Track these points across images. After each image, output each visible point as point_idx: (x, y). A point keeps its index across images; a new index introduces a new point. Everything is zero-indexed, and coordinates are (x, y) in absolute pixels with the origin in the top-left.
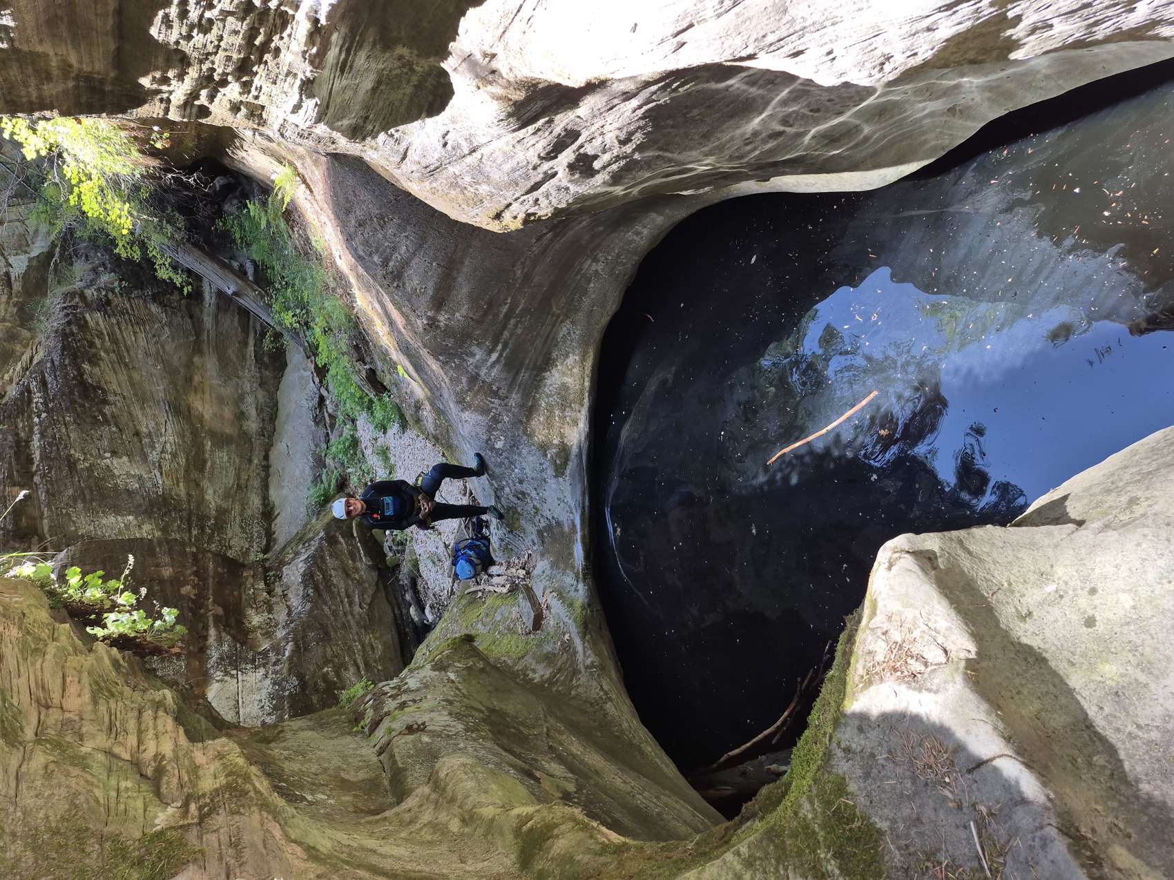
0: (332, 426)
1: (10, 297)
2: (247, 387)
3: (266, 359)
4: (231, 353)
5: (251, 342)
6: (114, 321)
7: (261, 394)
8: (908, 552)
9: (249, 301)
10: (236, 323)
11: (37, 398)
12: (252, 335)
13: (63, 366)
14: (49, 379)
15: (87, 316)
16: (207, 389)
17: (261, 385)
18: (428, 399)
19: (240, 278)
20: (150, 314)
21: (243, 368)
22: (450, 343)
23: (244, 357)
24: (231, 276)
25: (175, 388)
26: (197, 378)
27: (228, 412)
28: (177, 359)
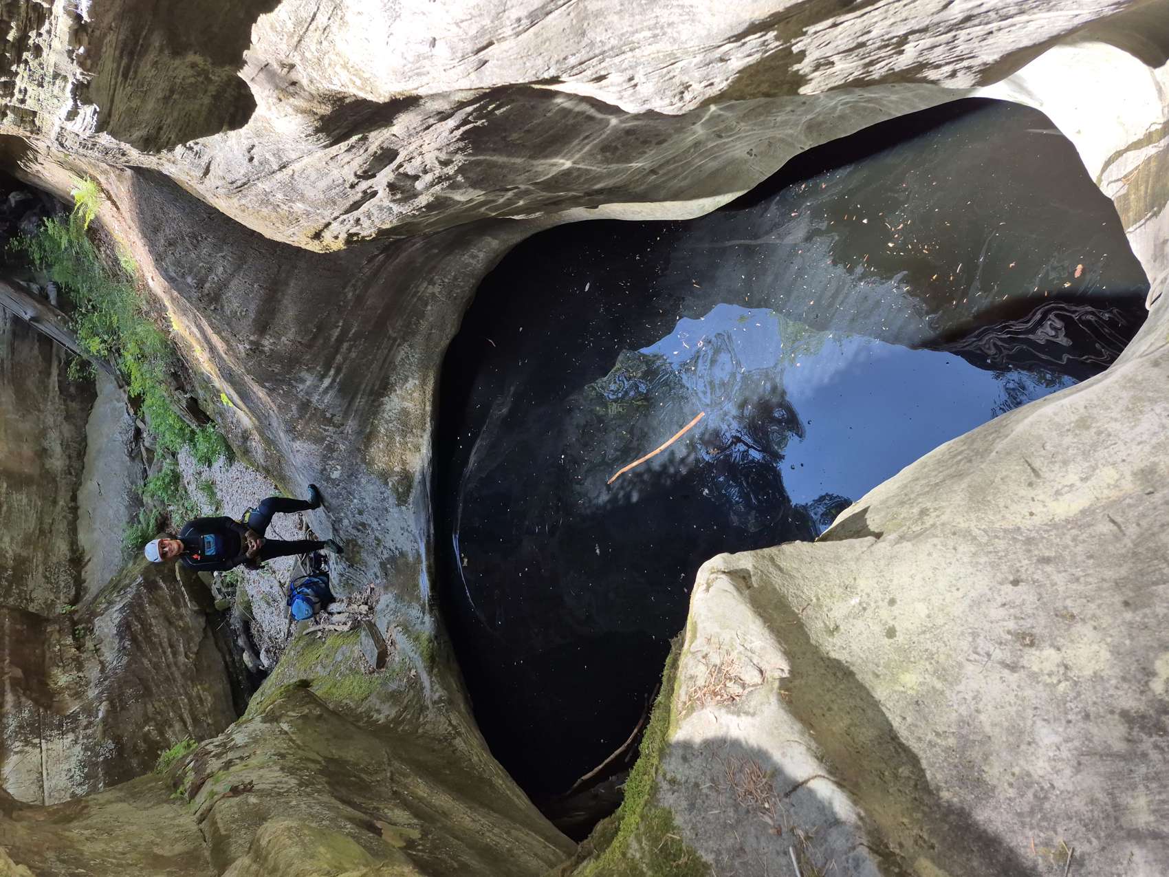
0: (150, 461)
2: (50, 421)
3: (72, 390)
4: (31, 384)
5: (55, 372)
7: (67, 430)
8: (724, 572)
9: (51, 327)
10: (36, 352)
12: (55, 364)
17: (67, 418)
18: (256, 428)
19: (39, 302)
21: (45, 400)
22: (277, 368)
23: (46, 388)
24: (28, 300)
27: (27, 450)
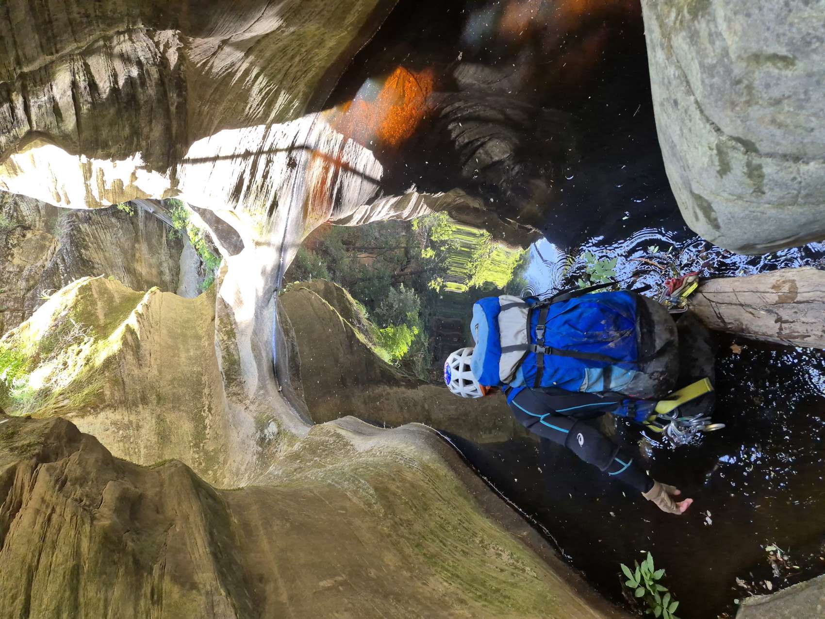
0: (205, 275)
1: (40, 218)
2: (163, 258)
3: (172, 244)
4: (154, 241)
5: (164, 235)
6: (94, 228)
7: (171, 262)
9: (161, 215)
10: (156, 226)
11: (61, 267)
12: (164, 231)
13: (72, 250)
14: (66, 258)
15: (80, 226)
16: (143, 261)
17: (171, 257)
19: (156, 204)
20: (112, 223)
21: (161, 248)
23: (161, 243)
24: (151, 204)
25: (127, 260)
26: (137, 255)
27: (154, 271)
28: (127, 245)
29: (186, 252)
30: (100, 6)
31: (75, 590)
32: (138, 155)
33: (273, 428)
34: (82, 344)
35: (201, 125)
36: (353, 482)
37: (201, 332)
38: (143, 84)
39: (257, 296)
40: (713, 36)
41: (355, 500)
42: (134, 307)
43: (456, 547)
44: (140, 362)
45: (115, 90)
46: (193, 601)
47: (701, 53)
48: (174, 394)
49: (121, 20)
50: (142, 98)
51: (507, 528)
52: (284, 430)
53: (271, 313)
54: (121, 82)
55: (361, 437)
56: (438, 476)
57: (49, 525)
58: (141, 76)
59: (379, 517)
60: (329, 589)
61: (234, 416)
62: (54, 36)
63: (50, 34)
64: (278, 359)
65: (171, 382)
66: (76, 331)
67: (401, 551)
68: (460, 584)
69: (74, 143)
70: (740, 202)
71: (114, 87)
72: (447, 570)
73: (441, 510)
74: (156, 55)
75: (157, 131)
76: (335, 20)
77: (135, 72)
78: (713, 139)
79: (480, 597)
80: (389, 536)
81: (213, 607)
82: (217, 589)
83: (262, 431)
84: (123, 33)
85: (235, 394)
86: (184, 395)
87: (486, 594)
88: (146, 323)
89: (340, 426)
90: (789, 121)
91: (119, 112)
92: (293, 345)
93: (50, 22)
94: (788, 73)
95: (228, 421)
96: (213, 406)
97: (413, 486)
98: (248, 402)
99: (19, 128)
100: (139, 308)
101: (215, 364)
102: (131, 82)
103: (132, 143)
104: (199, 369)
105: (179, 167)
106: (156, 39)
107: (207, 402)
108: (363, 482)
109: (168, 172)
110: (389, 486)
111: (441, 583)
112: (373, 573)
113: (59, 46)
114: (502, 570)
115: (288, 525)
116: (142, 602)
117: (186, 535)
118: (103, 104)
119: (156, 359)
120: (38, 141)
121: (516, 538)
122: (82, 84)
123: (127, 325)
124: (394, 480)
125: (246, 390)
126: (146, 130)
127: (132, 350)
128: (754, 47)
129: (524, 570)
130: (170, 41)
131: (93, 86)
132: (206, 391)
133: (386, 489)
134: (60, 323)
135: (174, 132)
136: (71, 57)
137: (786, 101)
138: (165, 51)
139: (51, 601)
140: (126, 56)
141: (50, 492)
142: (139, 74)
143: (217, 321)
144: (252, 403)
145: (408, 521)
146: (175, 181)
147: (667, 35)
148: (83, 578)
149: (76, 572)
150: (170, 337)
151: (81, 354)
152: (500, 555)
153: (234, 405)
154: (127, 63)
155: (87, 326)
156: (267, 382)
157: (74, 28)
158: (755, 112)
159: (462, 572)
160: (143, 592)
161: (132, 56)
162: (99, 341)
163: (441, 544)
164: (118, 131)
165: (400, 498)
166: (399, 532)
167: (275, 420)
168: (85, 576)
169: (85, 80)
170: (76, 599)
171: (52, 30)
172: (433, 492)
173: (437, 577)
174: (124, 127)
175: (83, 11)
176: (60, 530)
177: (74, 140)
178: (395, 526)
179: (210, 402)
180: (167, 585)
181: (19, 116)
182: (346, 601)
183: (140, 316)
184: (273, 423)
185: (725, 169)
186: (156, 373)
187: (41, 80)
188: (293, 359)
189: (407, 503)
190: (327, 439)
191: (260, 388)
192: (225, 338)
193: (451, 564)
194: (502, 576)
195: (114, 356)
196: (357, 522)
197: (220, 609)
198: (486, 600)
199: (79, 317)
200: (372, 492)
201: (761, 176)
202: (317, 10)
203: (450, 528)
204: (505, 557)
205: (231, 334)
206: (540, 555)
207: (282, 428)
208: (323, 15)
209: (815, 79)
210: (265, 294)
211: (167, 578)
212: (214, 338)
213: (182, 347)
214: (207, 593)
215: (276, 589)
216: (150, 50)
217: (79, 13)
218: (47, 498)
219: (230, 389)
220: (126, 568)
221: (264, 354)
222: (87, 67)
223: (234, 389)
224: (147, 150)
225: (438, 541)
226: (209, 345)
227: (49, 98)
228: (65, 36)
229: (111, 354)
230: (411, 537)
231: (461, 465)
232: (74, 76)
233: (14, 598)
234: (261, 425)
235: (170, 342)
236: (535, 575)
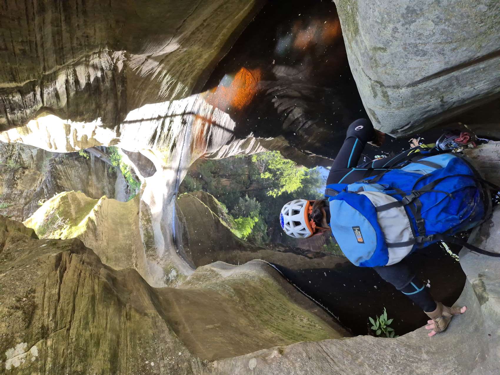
0: (130, 193)
1: (33, 162)
2: (105, 184)
3: (111, 175)
4: (100, 174)
5: (106, 170)
6: (65, 167)
7: (110, 186)
9: (104, 159)
10: (101, 165)
11: (45, 190)
12: (106, 168)
13: (51, 181)
14: (48, 185)
15: (57, 166)
16: (93, 186)
17: (110, 183)
20: (75, 164)
21: (104, 178)
23: (104, 175)
24: (99, 152)
25: (84, 186)
26: (90, 182)
27: (100, 192)
28: (84, 177)
29: (118, 180)
30: (88, 40)
31: (93, 306)
32: (99, 119)
33: (174, 273)
34: (63, 229)
35: (134, 102)
36: (222, 286)
37: (131, 221)
38: (103, 80)
39: (164, 199)
40: (362, 41)
41: (223, 295)
42: (92, 207)
43: (279, 317)
44: (97, 238)
45: (88, 84)
46: (146, 320)
47: (359, 48)
48: (116, 257)
49: (97, 46)
50: (102, 88)
51: (306, 308)
52: (180, 274)
53: (172, 207)
54: (92, 79)
55: (225, 271)
56: (268, 284)
57: (80, 277)
58: (102, 76)
59: (237, 303)
60: (212, 328)
61: (151, 268)
62: (64, 55)
63: (62, 54)
64: (176, 234)
65: (114, 250)
66: (59, 222)
67: (248, 318)
68: (281, 333)
69: (65, 113)
70: (384, 109)
71: (88, 82)
72: (274, 327)
73: (270, 300)
74: (111, 64)
75: (110, 106)
76: (208, 44)
77: (99, 74)
78: (369, 83)
79: (291, 338)
80: (242, 311)
81: (156, 323)
82: (157, 316)
83: (167, 275)
84: (96, 53)
85: (151, 255)
86: (122, 257)
87: (294, 337)
88: (100, 216)
89: (213, 266)
90: (390, 72)
91: (90, 95)
92: (184, 227)
93: (62, 48)
94: (385, 54)
95: (147, 271)
96: (138, 263)
97: (254, 288)
98: (159, 259)
99: (37, 105)
100: (96, 207)
101: (140, 239)
102: (97, 80)
103: (96, 112)
104: (130, 242)
105: (121, 125)
106: (113, 56)
107: (135, 261)
108: (227, 286)
109: (115, 128)
110: (241, 288)
111: (271, 333)
112: (234, 325)
113: (65, 60)
114: (303, 327)
115: (189, 302)
116: (122, 318)
117: (139, 296)
118: (82, 91)
119: (105, 237)
120: (45, 113)
121: (311, 312)
122: (71, 80)
123: (89, 217)
124: (244, 285)
125: (157, 253)
126: (104, 105)
127: (92, 232)
128: (374, 45)
129: (315, 326)
130: (120, 57)
131: (77, 82)
132: (134, 255)
133: (240, 290)
134: (50, 218)
135: (119, 105)
136: (68, 67)
137: (387, 65)
138: (116, 62)
139: (84, 308)
140: (95, 66)
141: (78, 264)
142: (101, 75)
143: (141, 214)
144: (161, 260)
145: (252, 305)
146: (119, 134)
147: (350, 43)
148: (96, 301)
149: (93, 298)
150: (113, 224)
151: (62, 235)
152: (303, 320)
153: (151, 262)
154: (96, 69)
155: (66, 219)
156: (170, 248)
157: (73, 51)
158: (380, 70)
159: (281, 328)
160: (122, 314)
161: (99, 66)
162: (73, 227)
163: (271, 316)
164: (89, 106)
165: (248, 294)
166: (248, 310)
167: (175, 269)
168: (97, 300)
169: (73, 79)
170: (94, 309)
171: (63, 53)
172: (266, 291)
173: (268, 330)
174: (92, 103)
175: (79, 42)
176: (85, 279)
177: (65, 111)
178: (245, 307)
179: (136, 261)
180: (133, 313)
181: (38, 99)
182: (220, 333)
183: (96, 212)
184: (174, 270)
185: (375, 96)
186: (106, 244)
187: (51, 79)
188: (185, 234)
189: (252, 296)
190: (206, 272)
191: (166, 251)
192: (145, 223)
193: (276, 324)
194: (303, 329)
195: (82, 235)
196: (225, 304)
197: (159, 324)
198: (294, 339)
199: (61, 214)
200: (232, 290)
201: (388, 96)
202: (199, 39)
203: (275, 308)
204: (305, 321)
205: (149, 221)
206: (324, 320)
207: (179, 273)
208: (202, 42)
209: (394, 55)
210: (168, 197)
211: (133, 310)
212: (138, 224)
213: (120, 230)
214: (152, 317)
215: (184, 328)
216: (108, 62)
217: (77, 44)
218: (78, 266)
219: (148, 253)
220: (114, 301)
221: (168, 232)
222: (75, 71)
223: (150, 252)
224: (104, 116)
225: (268, 314)
226: (136, 228)
227: (54, 89)
228: (69, 56)
229: (80, 234)
230: (254, 312)
231: (281, 279)
232: (67, 77)
233: (68, 304)
234: (167, 272)
235: (113, 226)
236: (321, 328)
